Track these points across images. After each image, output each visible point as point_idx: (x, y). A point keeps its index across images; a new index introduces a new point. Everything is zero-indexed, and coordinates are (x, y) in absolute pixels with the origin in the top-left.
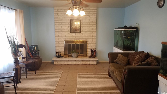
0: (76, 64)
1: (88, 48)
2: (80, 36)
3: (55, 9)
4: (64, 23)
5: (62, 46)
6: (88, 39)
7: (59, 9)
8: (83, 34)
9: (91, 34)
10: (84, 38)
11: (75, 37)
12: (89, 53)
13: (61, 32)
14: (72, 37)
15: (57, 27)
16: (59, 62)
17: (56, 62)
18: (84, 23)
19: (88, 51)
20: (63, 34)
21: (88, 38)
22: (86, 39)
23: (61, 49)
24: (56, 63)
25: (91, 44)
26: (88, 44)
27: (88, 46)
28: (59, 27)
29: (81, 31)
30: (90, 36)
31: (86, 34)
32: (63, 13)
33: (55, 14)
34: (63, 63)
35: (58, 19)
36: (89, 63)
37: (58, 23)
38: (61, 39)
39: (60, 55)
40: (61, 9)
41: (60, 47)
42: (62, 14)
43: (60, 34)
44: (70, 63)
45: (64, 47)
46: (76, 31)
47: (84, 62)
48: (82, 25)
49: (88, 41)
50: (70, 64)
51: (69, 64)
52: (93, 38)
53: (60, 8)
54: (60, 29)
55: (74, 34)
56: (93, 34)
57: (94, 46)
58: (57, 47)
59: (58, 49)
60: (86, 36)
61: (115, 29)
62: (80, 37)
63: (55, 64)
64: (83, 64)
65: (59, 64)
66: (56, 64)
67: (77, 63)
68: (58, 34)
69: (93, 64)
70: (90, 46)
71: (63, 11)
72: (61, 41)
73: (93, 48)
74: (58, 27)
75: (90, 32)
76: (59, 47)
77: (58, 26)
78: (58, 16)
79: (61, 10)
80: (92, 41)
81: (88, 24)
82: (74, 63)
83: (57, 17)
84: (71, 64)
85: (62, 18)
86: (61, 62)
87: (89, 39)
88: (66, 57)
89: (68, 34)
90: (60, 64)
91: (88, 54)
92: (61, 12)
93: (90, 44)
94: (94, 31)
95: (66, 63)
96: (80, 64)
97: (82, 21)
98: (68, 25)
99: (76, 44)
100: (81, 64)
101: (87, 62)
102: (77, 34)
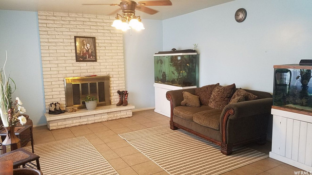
0: (96, 121)
1: (112, 88)
2: (95, 67)
3: (40, 14)
4: (61, 42)
5: (60, 89)
6: (111, 73)
7: (49, 16)
8: (102, 64)
9: (116, 64)
10: (104, 70)
11: (87, 69)
12: (115, 98)
13: (57, 62)
14: (80, 71)
15: (46, 52)
16: (60, 123)
17: (53, 124)
18: (101, 43)
19: (112, 95)
20: (59, 65)
21: (111, 70)
22: (108, 73)
23: (58, 96)
24: (52, 126)
25: (117, 82)
26: (111, 82)
27: (111, 85)
28: (51, 51)
29: (98, 58)
30: (114, 67)
31: (106, 64)
32: (58, 22)
33: (40, 25)
34: (69, 123)
35: (48, 35)
36: (119, 115)
37: (49, 42)
38: (56, 76)
39: (58, 108)
40: (55, 16)
41: (56, 93)
42: (56, 26)
43: (53, 66)
44: (84, 121)
45: (64, 92)
46: (88, 59)
47: (112, 115)
48: (99, 46)
49: (111, 76)
50: (83, 123)
51: (81, 123)
52: (120, 70)
53: (52, 13)
54: (52, 55)
55: (83, 64)
56: (119, 63)
57: (122, 85)
58: (49, 93)
59: (51, 97)
60: (108, 67)
61: (155, 54)
62: (97, 71)
63: (51, 128)
64: (110, 119)
65: (60, 127)
66: (55, 128)
67: (97, 119)
68: (49, 66)
69: (127, 116)
70: (115, 85)
71: (59, 19)
72: (57, 79)
73: (121, 87)
74: (48, 51)
75: (113, 60)
76: (53, 93)
77: (49, 49)
78: (48, 29)
79: (54, 18)
80: (118, 76)
81: (110, 45)
82: (91, 120)
83: (45, 31)
84: (85, 123)
85: (56, 33)
86: (64, 123)
87: (113, 73)
88: (74, 111)
89: (71, 65)
90: (63, 127)
91: (112, 101)
92: (54, 20)
93: (115, 82)
94: (120, 57)
95: (76, 122)
96: (104, 120)
97: (98, 39)
98: (70, 48)
99: (89, 84)
100: (106, 120)
101: (115, 115)
102: (89, 64)
